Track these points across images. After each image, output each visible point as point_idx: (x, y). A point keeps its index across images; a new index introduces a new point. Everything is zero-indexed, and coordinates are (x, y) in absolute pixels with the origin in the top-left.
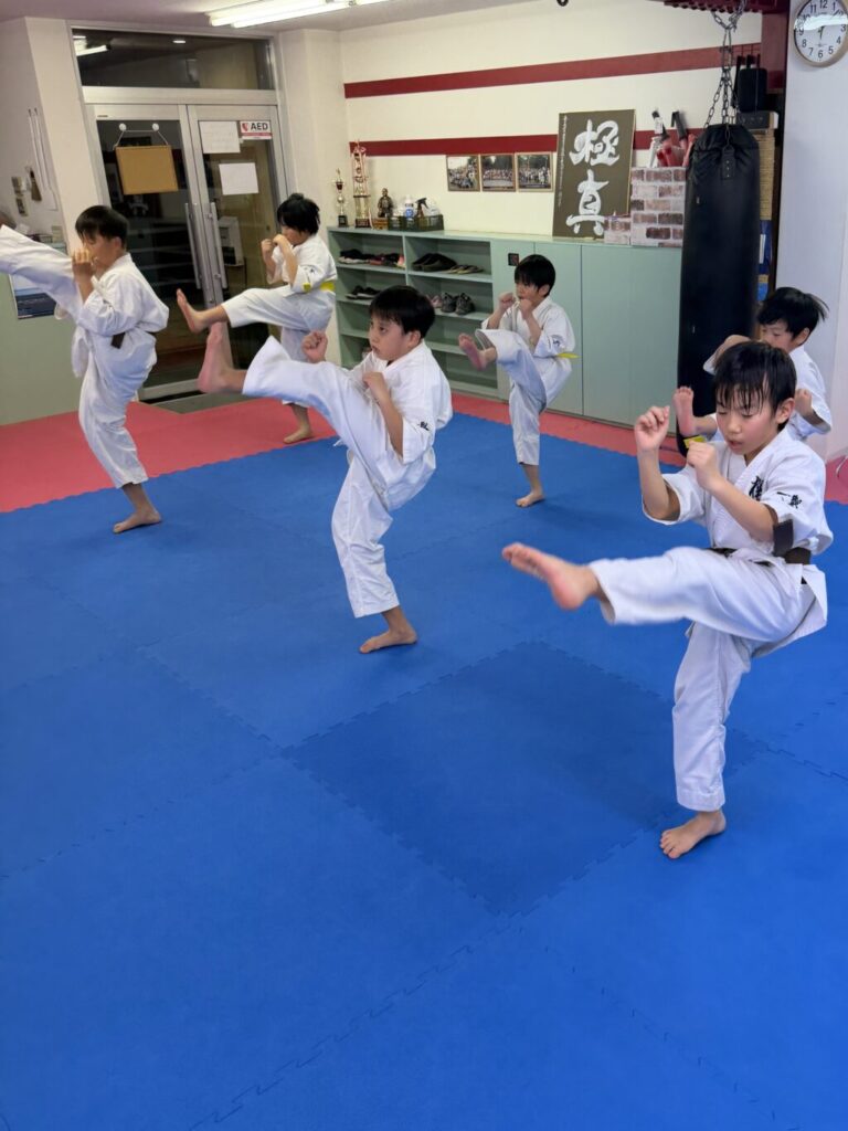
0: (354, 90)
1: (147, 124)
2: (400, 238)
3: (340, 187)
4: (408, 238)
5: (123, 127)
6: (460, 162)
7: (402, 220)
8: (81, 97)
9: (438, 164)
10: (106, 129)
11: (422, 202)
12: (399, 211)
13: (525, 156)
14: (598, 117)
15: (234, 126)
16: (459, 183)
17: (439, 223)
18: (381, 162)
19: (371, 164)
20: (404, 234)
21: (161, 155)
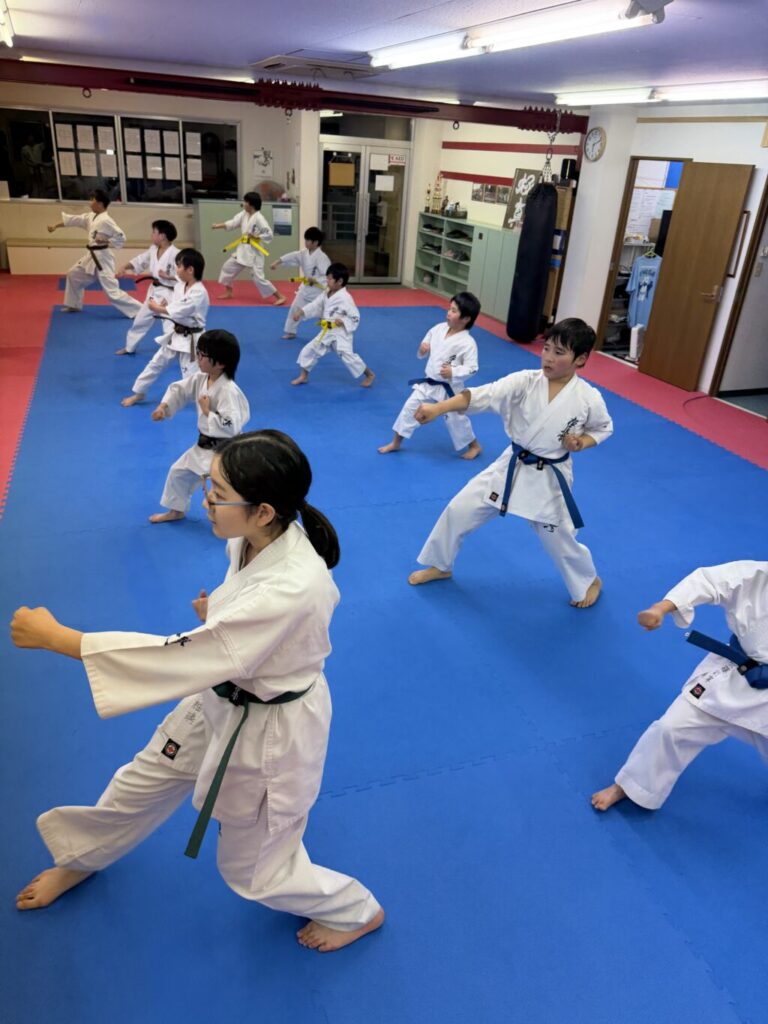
0: (447, 145)
1: (346, 153)
2: (443, 221)
3: (429, 192)
4: (448, 222)
5: (335, 154)
6: (477, 186)
7: (448, 211)
8: (318, 139)
9: (470, 187)
10: (328, 155)
11: (458, 204)
12: (448, 208)
13: (501, 187)
14: (530, 172)
15: (387, 157)
16: (476, 197)
17: (465, 216)
18: (450, 182)
19: (446, 183)
20: (446, 219)
21: (351, 168)
